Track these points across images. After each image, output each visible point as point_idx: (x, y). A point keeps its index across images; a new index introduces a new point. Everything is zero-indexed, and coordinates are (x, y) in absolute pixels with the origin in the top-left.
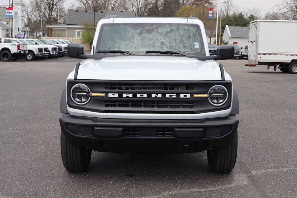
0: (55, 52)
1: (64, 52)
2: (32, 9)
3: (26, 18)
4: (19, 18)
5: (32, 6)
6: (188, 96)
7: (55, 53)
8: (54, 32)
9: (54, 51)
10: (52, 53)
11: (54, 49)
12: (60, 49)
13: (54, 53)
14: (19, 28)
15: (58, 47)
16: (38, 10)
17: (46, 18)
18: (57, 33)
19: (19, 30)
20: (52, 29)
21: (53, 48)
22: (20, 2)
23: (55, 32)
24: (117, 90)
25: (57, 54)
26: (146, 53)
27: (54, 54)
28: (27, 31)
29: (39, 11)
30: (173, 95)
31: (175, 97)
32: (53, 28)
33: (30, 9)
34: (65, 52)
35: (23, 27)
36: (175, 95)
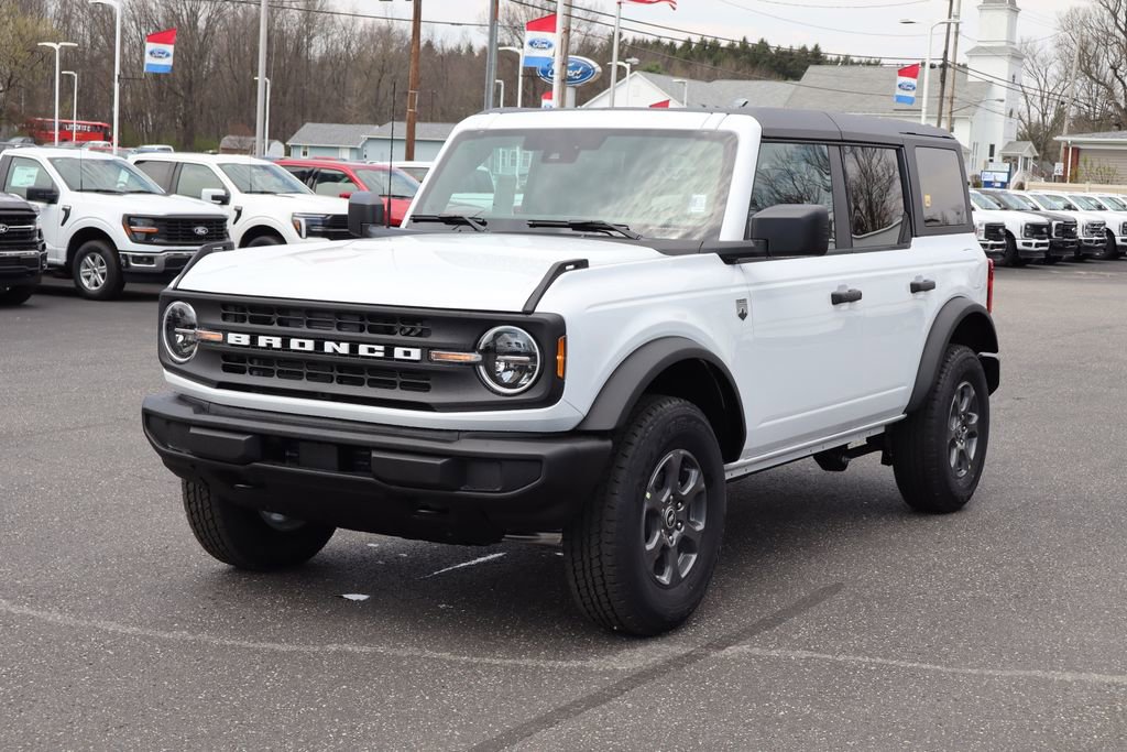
0: (1034, 241)
1: (1086, 241)
2: (1063, 70)
3: (1039, 104)
4: (990, 107)
5: (1065, 58)
6: (416, 354)
7: (1037, 245)
8: (1085, 164)
9: (1032, 236)
10: (1024, 244)
11: (1034, 230)
12: (1067, 228)
13: (1030, 244)
14: (992, 147)
15: (1054, 223)
16: (1088, 72)
17: (1117, 105)
18: (1096, 166)
19: (992, 154)
20: (1077, 151)
21: (1026, 225)
22: (1004, 44)
23: (1089, 163)
24: (247, 325)
25: (1046, 248)
26: (531, 226)
27: (1033, 248)
28: (1026, 159)
29: (1091, 77)
30: (377, 348)
31: (381, 354)
32: (1081, 147)
33: (1054, 70)
34: (1092, 241)
35: (1010, 143)
36: (382, 348)
